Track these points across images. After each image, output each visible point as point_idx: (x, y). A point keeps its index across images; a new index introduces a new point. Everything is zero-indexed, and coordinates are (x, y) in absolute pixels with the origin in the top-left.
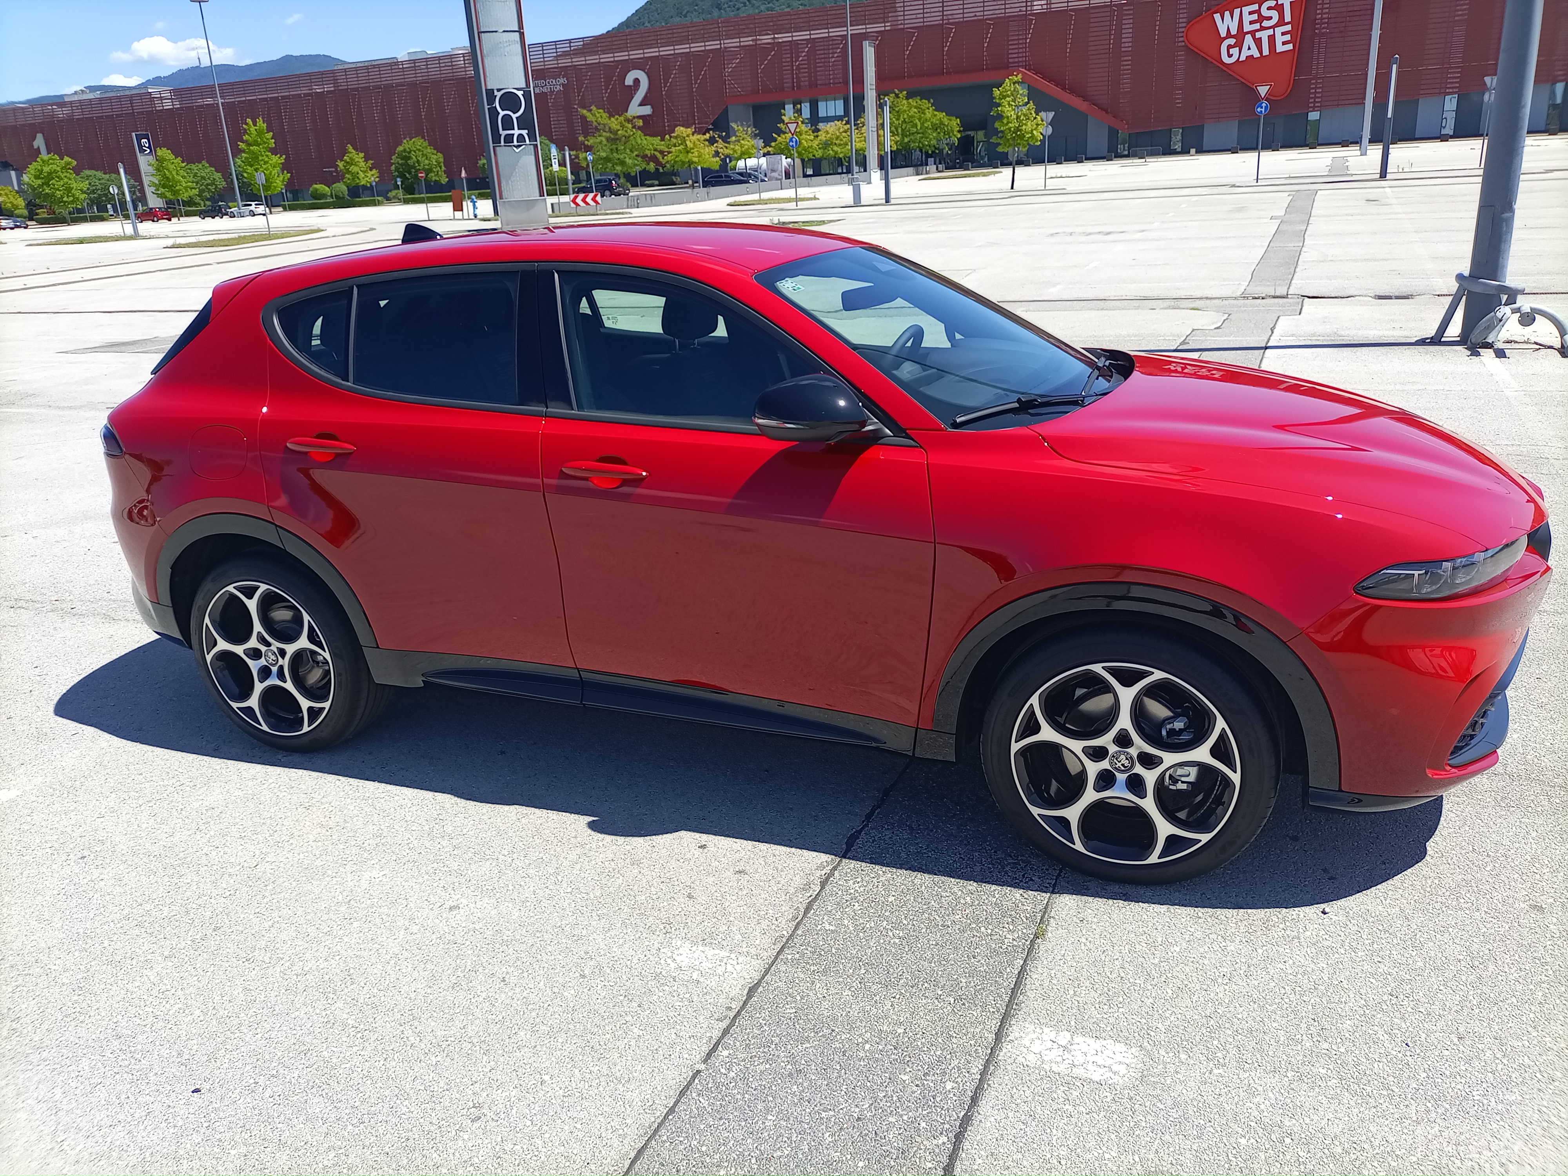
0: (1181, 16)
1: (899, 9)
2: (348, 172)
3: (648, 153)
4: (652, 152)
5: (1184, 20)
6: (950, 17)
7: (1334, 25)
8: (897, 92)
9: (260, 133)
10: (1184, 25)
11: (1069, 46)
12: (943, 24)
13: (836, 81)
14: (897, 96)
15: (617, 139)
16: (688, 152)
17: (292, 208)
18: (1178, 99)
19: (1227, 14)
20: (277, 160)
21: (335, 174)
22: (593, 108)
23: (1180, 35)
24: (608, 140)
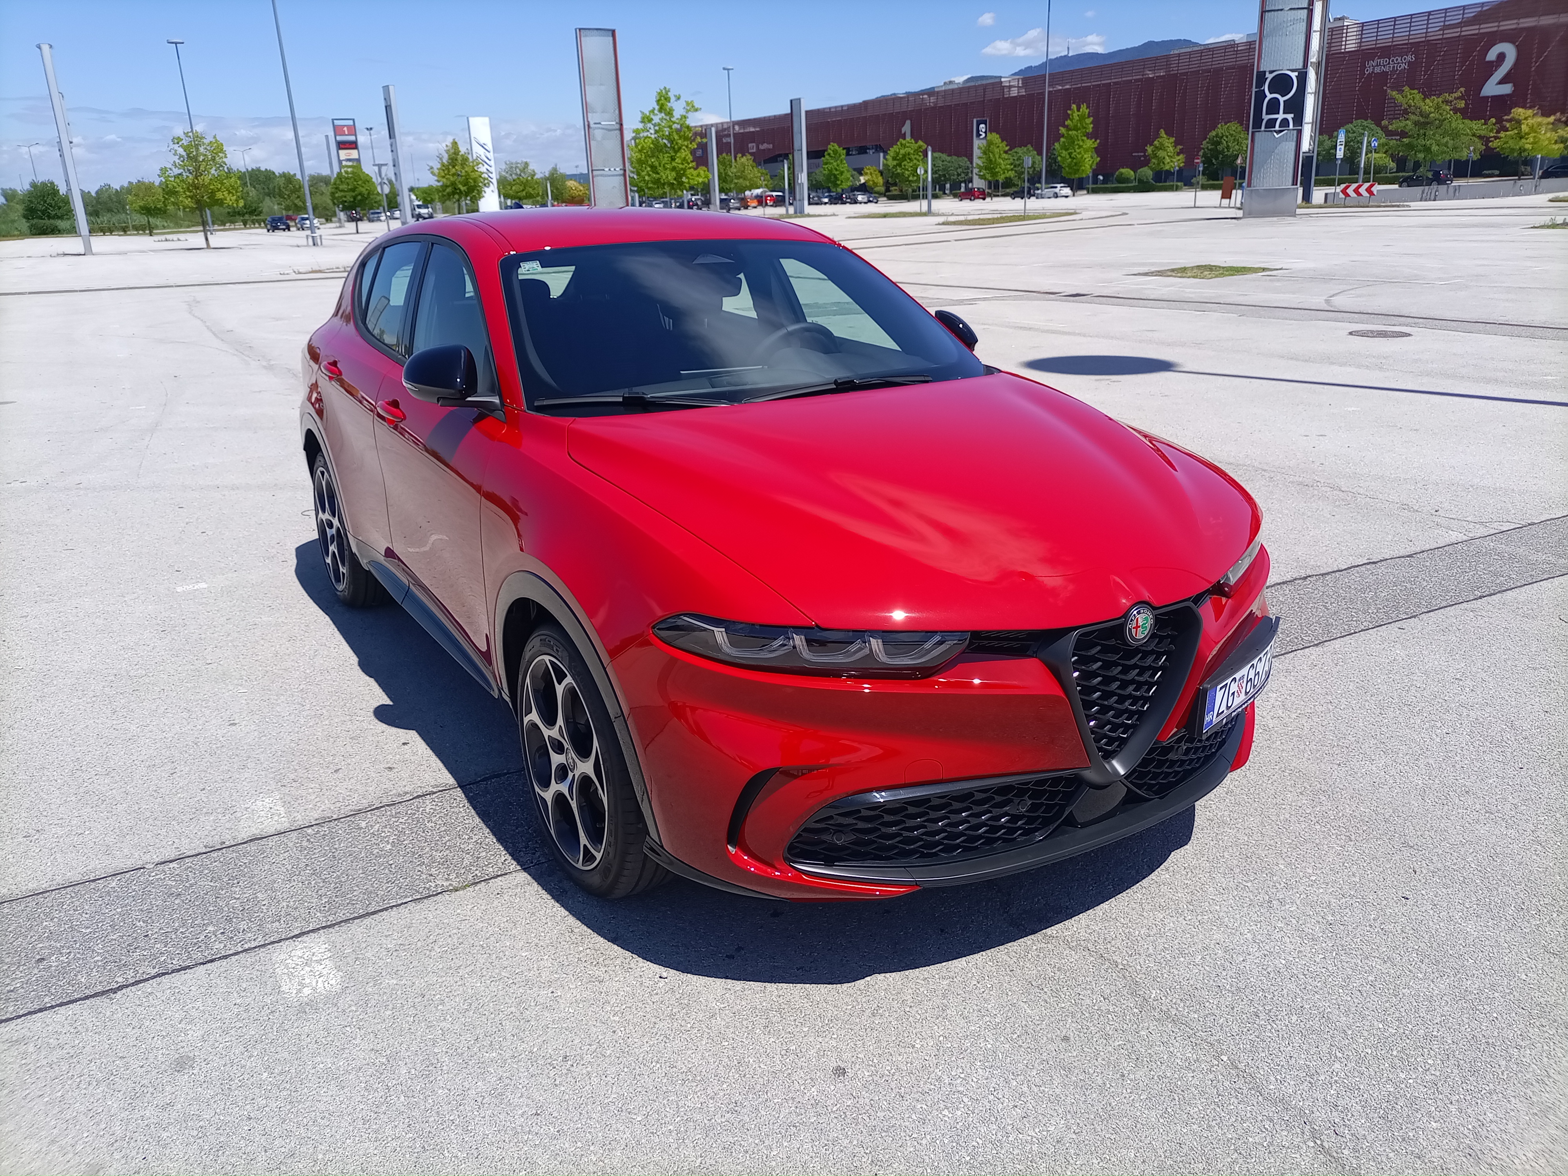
2: (1155, 156)
9: (1082, 118)
15: (1428, 123)
16: (1521, 138)
17: (1095, 191)
20: (1090, 144)
21: (1142, 159)
22: (1406, 89)
24: (1416, 123)
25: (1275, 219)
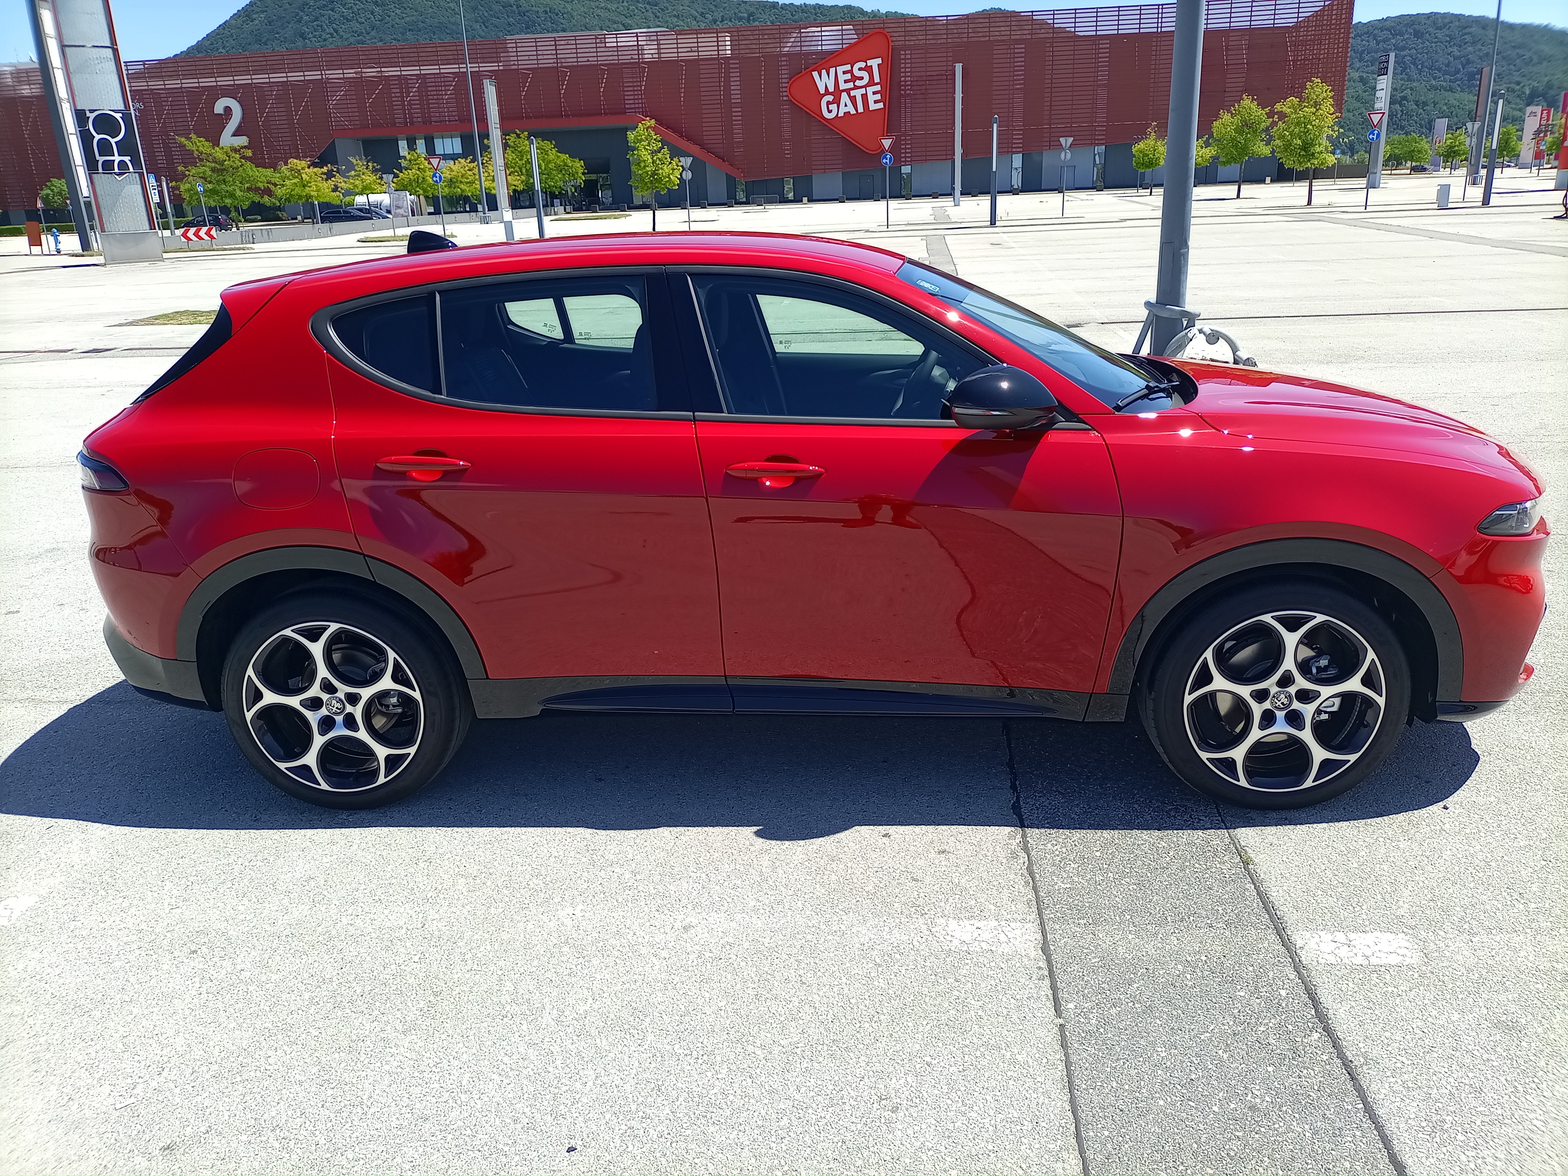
0: (783, 72)
1: (510, 50)
3: (260, 185)
4: (266, 185)
5: (786, 76)
6: (563, 61)
7: (916, 88)
8: (518, 132)
10: (786, 81)
11: (682, 95)
12: (557, 67)
13: (452, 118)
14: (518, 136)
15: (224, 170)
16: (304, 186)
18: (787, 150)
19: (824, 72)
22: (193, 135)
23: (784, 89)
24: (213, 170)
25: (146, 264)
